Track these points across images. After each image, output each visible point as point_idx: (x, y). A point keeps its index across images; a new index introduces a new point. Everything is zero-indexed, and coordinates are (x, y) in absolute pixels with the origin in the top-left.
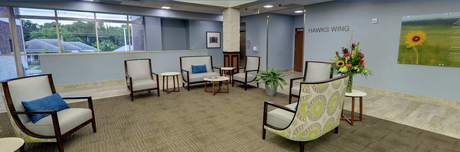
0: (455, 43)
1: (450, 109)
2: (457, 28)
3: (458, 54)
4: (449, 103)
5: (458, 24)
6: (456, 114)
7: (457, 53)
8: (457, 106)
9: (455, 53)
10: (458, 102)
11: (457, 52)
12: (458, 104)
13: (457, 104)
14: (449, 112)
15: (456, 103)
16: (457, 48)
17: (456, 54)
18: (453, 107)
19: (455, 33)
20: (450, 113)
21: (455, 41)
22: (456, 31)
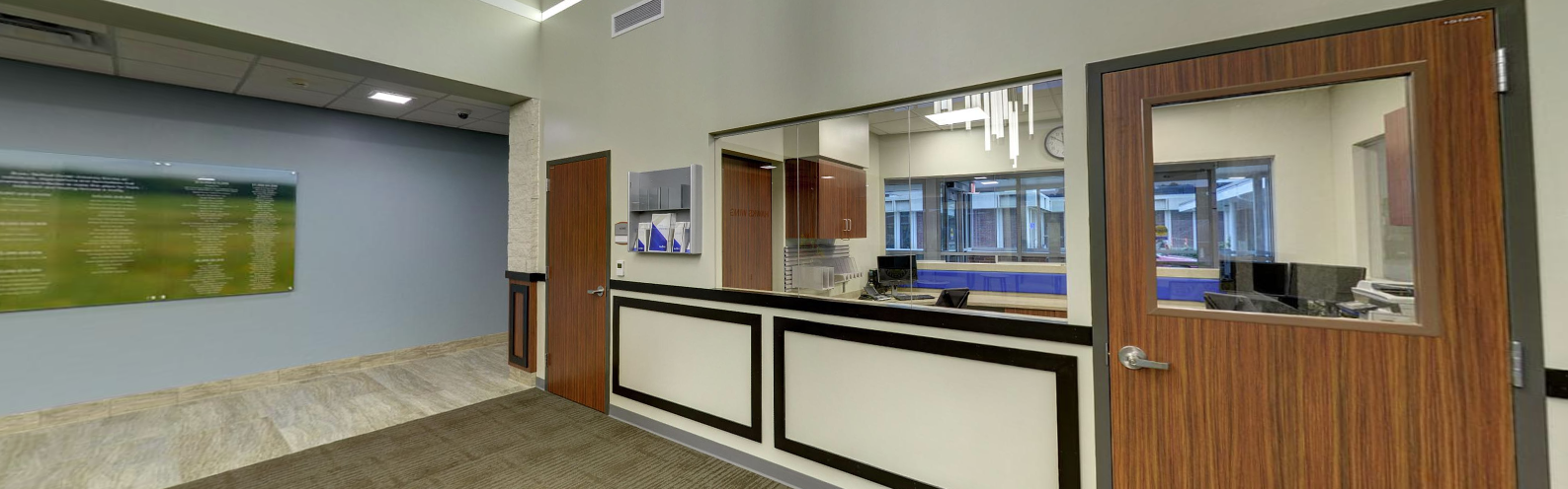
0: (6, 240)
1: (18, 442)
2: (9, 195)
3: (24, 273)
4: (9, 425)
5: (12, 184)
6: (43, 450)
7: (20, 271)
8: (40, 424)
9: (13, 271)
10: (45, 410)
11: (19, 268)
12: (44, 419)
13: (41, 418)
14: (16, 453)
15: (37, 417)
16: (18, 256)
17: (17, 274)
18: (27, 434)
19: (5, 210)
20: (18, 456)
21: (7, 234)
22: (6, 204)
